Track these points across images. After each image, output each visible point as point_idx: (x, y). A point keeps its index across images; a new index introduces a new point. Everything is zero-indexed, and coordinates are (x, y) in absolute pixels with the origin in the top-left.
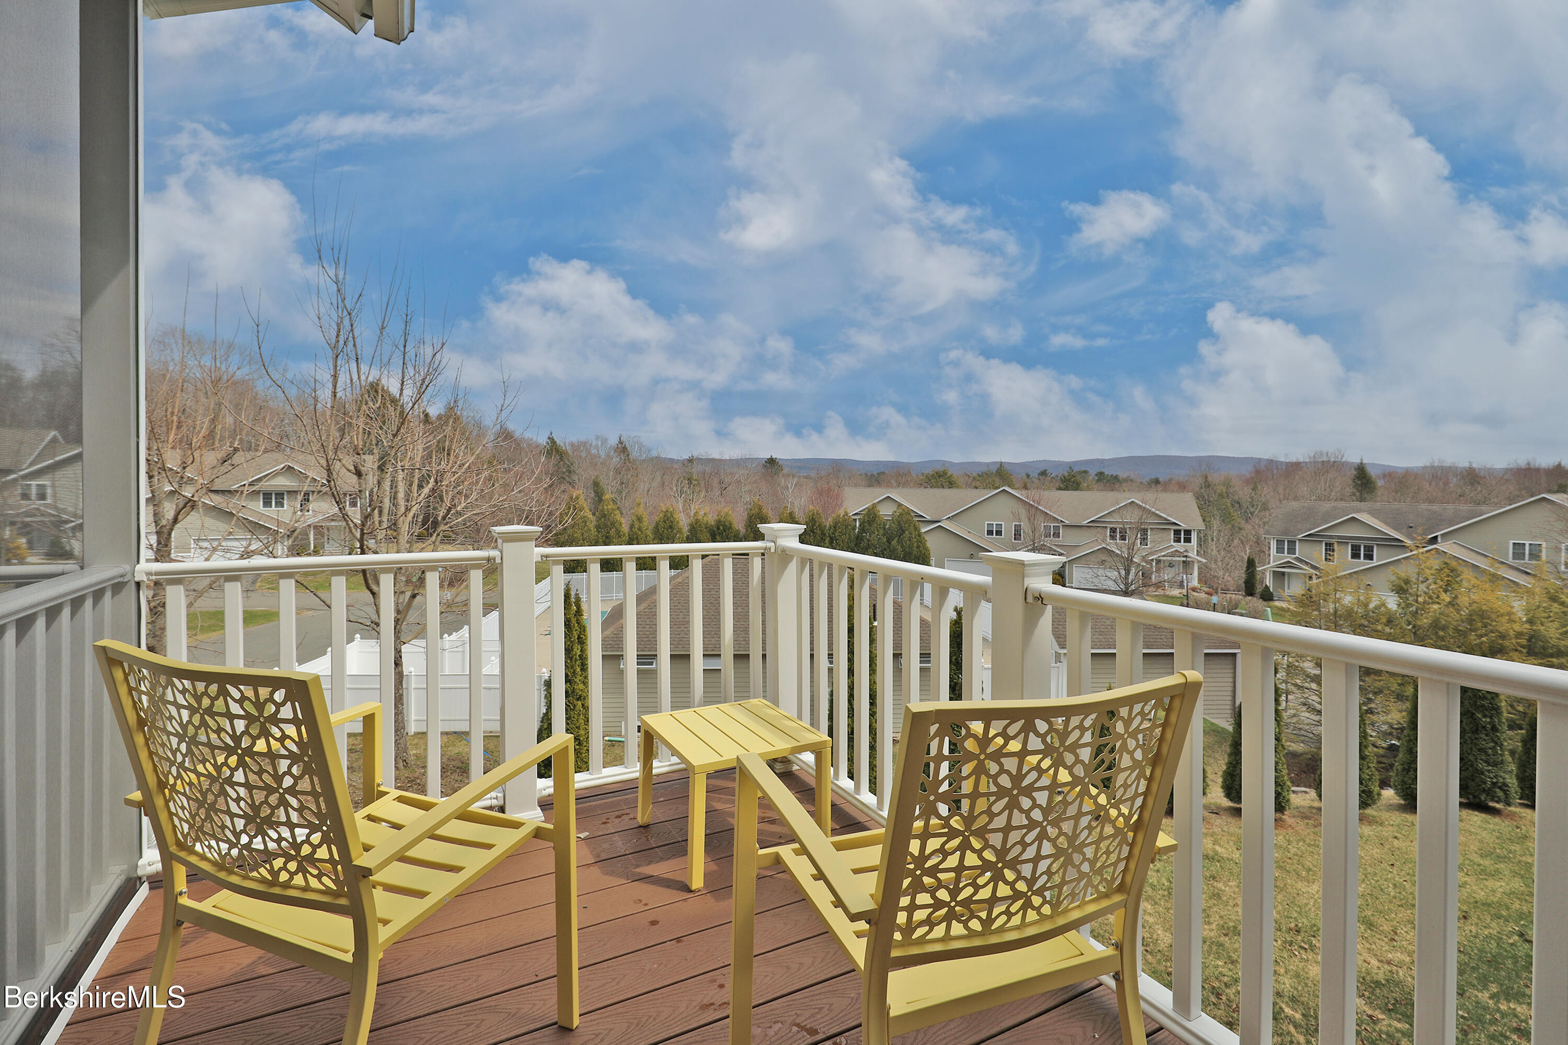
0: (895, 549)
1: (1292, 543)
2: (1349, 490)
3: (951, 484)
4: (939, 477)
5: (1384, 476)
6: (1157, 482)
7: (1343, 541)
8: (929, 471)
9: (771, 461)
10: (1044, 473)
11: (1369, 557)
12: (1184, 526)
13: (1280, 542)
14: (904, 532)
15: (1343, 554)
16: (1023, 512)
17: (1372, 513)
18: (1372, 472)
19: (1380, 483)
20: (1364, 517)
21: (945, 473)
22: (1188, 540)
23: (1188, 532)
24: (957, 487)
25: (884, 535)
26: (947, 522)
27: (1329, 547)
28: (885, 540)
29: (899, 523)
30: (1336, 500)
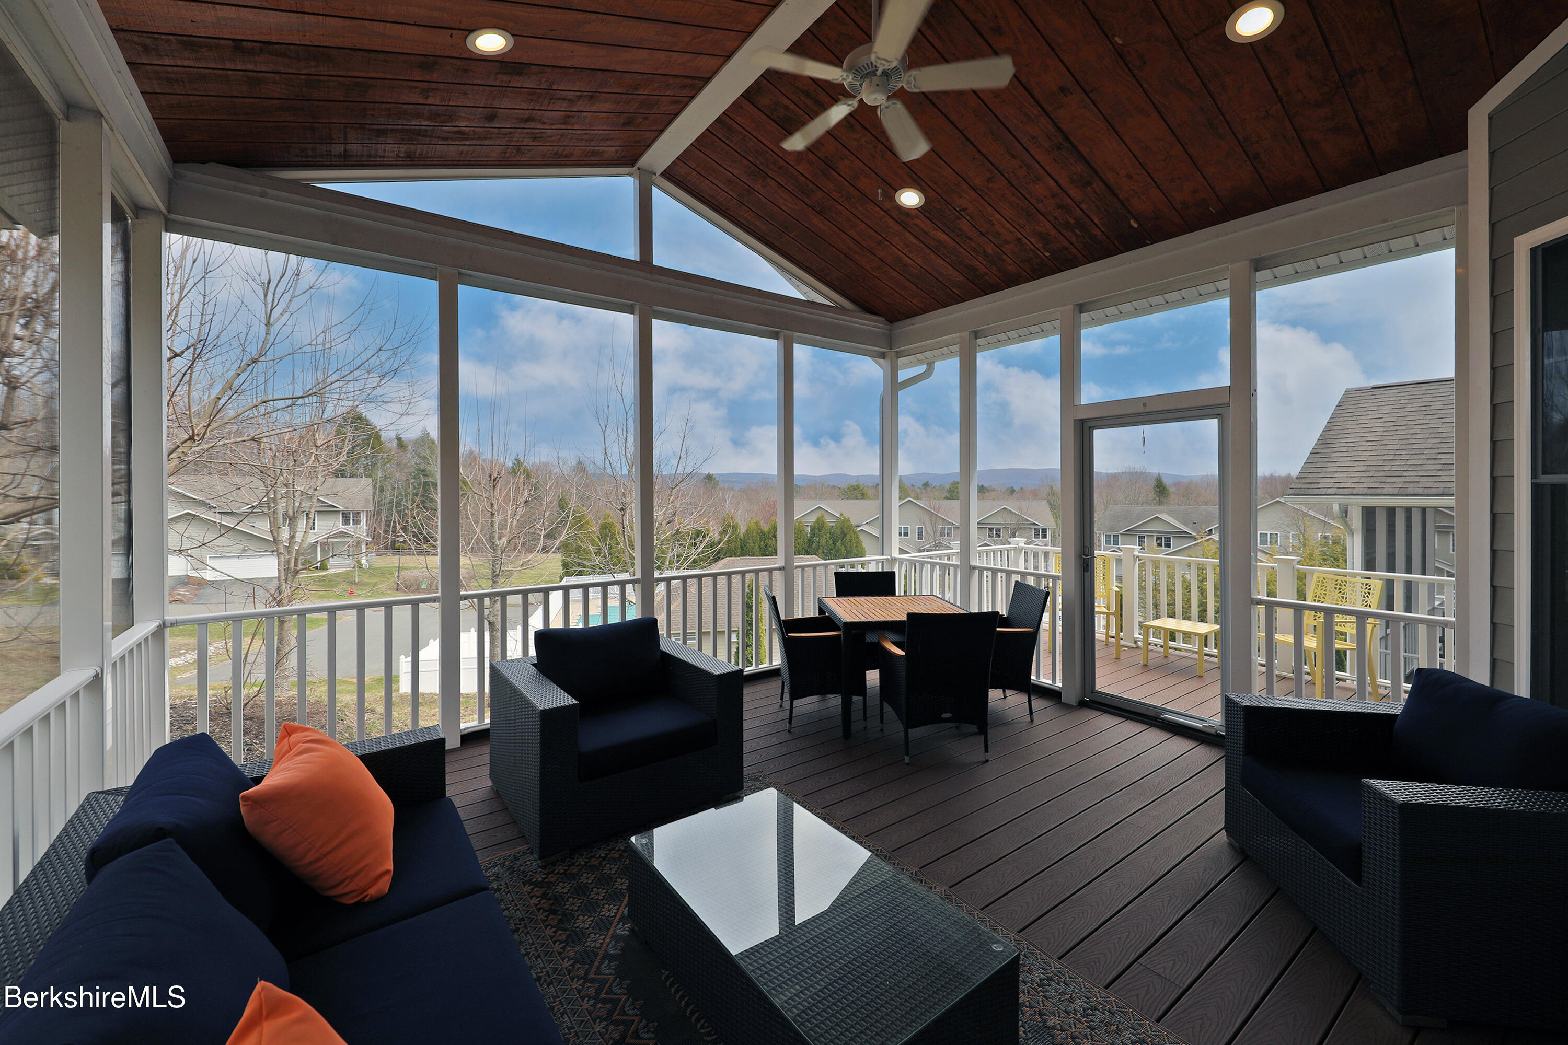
0: (839, 549)
1: (1116, 536)
2: (1152, 495)
3: (863, 496)
4: (854, 489)
5: (1175, 485)
6: (1012, 491)
7: (1150, 534)
8: (844, 485)
9: (709, 477)
10: (926, 485)
11: (1168, 546)
12: (1042, 526)
13: (1108, 536)
14: (845, 535)
15: (1151, 543)
16: (926, 518)
17: (1170, 513)
18: (1166, 481)
19: (1172, 489)
20: (1164, 516)
21: (858, 487)
22: (1045, 536)
23: (1044, 530)
24: (868, 498)
25: (830, 538)
26: (866, 526)
27: (1141, 539)
28: (831, 542)
29: (842, 528)
30: (1142, 505)
